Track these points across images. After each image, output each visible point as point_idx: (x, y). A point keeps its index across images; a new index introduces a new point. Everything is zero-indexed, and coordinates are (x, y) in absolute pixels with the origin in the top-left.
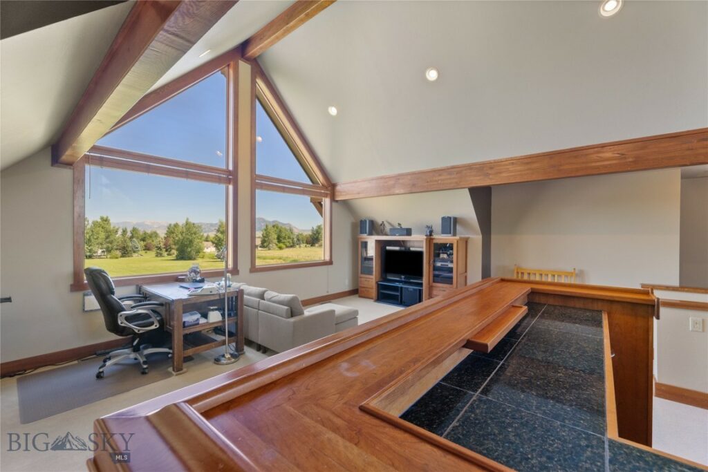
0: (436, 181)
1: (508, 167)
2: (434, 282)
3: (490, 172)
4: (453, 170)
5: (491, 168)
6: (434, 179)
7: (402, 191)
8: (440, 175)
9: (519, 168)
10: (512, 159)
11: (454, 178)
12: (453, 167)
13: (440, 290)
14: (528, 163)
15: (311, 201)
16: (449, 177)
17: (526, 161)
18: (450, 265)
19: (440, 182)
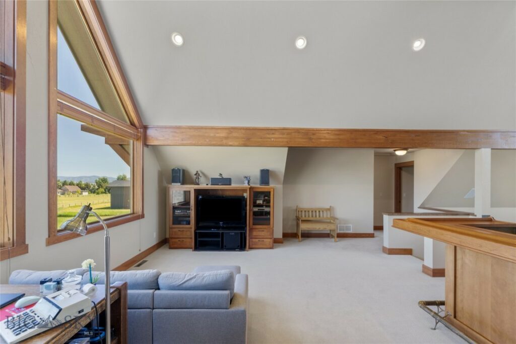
0: (269, 138)
1: (324, 135)
2: (254, 224)
3: (312, 137)
4: (285, 131)
5: (314, 134)
6: (268, 136)
7: (236, 143)
8: (273, 134)
9: (332, 137)
10: (328, 130)
11: (284, 138)
12: (284, 129)
13: (259, 231)
14: (338, 135)
15: (106, 143)
16: (281, 136)
17: (337, 133)
18: (267, 209)
19: (272, 139)
